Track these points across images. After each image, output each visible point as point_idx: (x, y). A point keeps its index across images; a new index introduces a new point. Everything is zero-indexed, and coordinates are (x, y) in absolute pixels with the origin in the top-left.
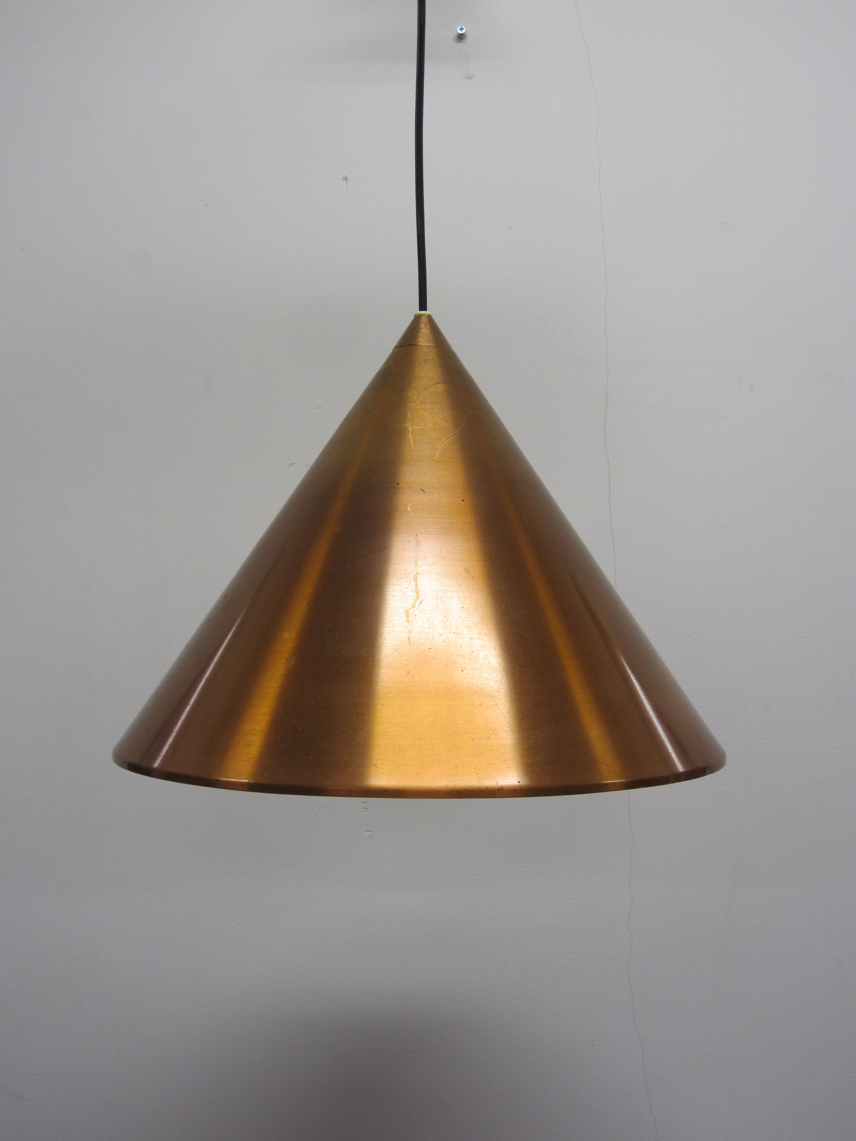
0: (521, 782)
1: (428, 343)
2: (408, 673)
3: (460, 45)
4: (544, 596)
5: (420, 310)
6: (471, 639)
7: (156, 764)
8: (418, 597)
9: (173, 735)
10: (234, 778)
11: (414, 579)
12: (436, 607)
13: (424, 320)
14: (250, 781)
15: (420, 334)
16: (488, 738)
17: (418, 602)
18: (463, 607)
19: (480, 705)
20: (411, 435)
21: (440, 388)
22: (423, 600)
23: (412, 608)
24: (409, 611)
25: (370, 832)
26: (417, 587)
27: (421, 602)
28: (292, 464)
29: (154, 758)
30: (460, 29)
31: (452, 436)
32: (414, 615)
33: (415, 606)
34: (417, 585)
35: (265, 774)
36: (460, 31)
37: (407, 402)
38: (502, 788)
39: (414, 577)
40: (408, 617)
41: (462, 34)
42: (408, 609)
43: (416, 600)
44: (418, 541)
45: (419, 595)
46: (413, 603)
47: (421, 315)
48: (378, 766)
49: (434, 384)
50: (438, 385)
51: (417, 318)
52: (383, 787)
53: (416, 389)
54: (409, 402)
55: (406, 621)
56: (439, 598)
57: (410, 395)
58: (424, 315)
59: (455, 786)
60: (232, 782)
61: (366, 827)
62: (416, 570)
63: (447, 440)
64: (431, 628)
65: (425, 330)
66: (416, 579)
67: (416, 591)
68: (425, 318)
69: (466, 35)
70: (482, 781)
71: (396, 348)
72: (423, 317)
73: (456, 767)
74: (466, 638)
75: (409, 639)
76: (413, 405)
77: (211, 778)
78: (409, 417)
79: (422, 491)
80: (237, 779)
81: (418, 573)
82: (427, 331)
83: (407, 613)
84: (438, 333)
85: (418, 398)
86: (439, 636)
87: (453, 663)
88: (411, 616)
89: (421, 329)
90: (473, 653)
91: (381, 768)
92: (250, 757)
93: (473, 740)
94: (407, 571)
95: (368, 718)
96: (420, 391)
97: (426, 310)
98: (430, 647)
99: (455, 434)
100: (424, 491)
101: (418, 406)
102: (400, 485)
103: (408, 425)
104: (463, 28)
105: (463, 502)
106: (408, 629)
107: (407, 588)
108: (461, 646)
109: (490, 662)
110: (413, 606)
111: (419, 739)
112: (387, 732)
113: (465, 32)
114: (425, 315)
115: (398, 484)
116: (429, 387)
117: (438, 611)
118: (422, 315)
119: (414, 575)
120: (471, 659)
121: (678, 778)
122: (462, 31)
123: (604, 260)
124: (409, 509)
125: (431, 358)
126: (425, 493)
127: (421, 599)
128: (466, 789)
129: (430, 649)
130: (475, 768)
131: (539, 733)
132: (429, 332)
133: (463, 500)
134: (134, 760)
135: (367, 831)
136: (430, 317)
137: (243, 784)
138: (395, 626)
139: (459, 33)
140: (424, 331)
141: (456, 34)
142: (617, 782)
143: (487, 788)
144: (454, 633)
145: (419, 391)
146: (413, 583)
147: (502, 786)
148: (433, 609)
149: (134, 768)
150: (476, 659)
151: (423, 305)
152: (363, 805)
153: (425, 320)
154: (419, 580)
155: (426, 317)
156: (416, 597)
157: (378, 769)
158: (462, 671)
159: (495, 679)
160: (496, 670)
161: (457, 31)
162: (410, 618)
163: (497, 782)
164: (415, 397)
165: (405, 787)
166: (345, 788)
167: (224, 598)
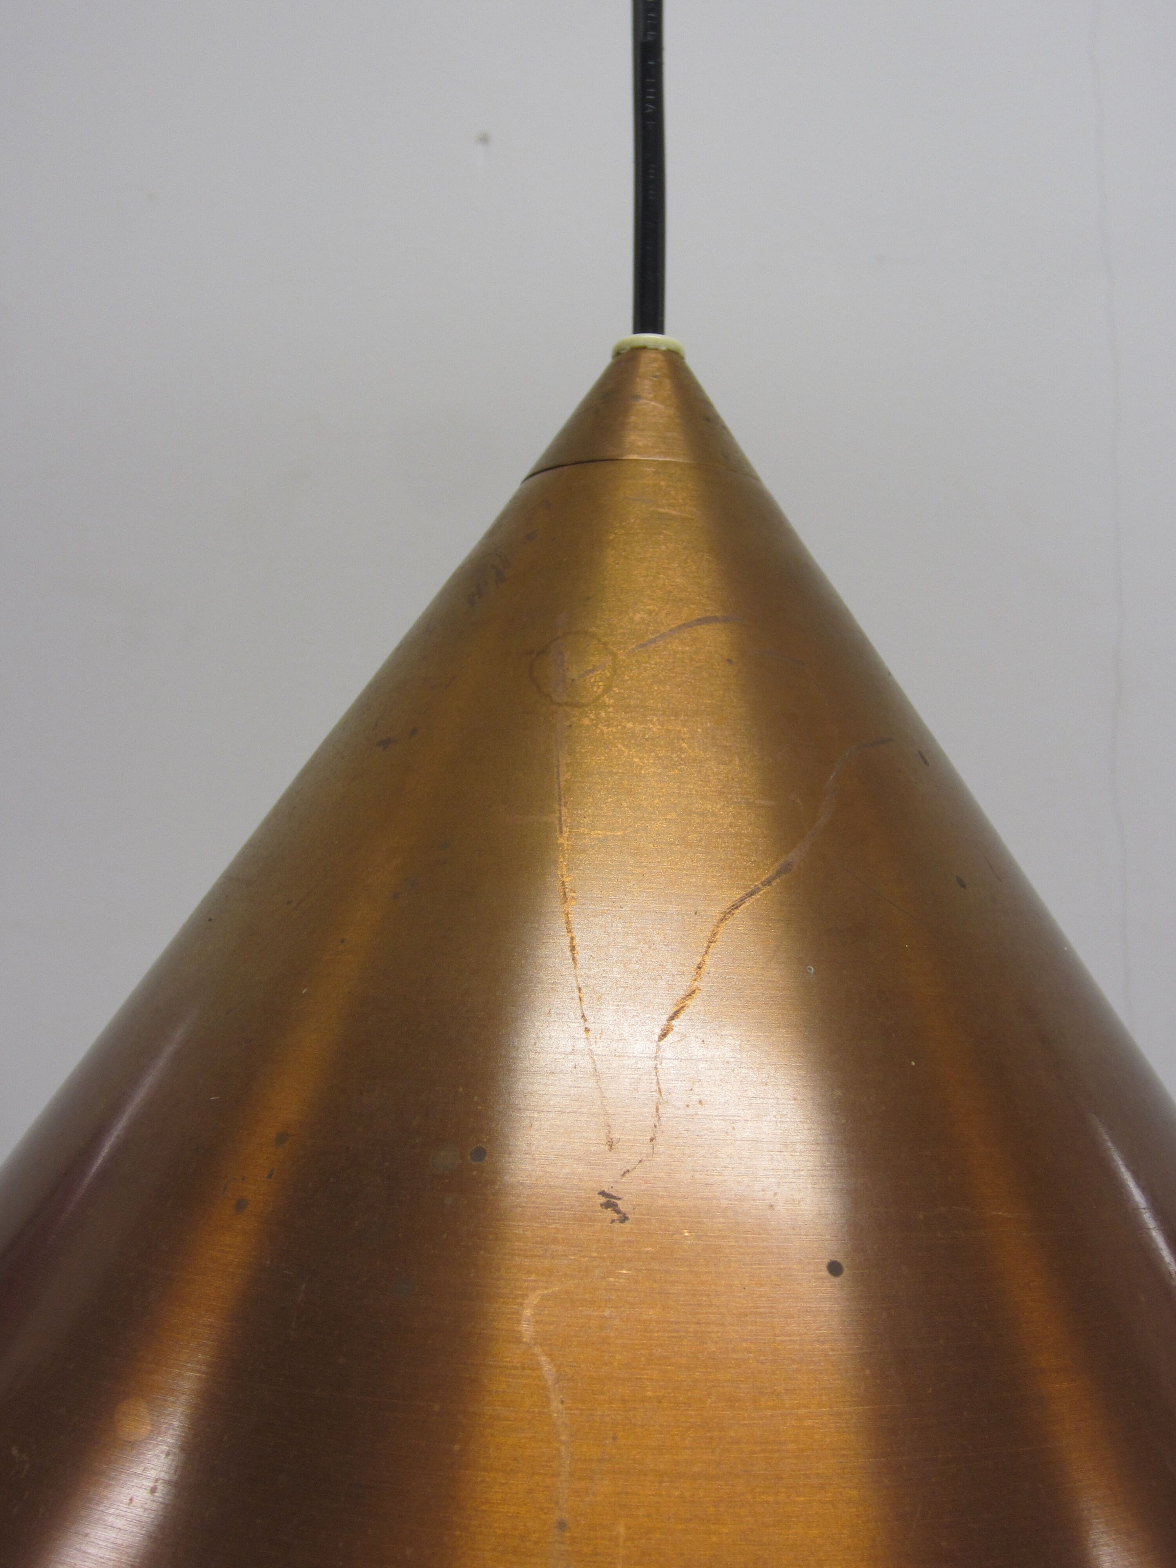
1: (665, 454)
5: (638, 331)
13: (649, 366)
15: (633, 419)
21: (714, 641)
37: (560, 705)
47: (640, 350)
49: (686, 624)
50: (706, 627)
51: (626, 360)
53: (605, 644)
54: (566, 704)
57: (574, 673)
58: (652, 349)
65: (653, 403)
68: (655, 360)
72: (646, 357)
76: (587, 722)
82: (661, 407)
84: (708, 420)
85: (607, 689)
89: (639, 402)
96: (621, 657)
97: (659, 331)
99: (785, 869)
100: (618, 1212)
101: (608, 726)
114: (655, 350)
116: (663, 636)
118: (644, 348)
125: (674, 513)
132: (671, 411)
136: (673, 360)
140: (650, 410)
145: (614, 656)
151: (648, 314)
153: (656, 365)
155: (660, 356)
164: (595, 683)
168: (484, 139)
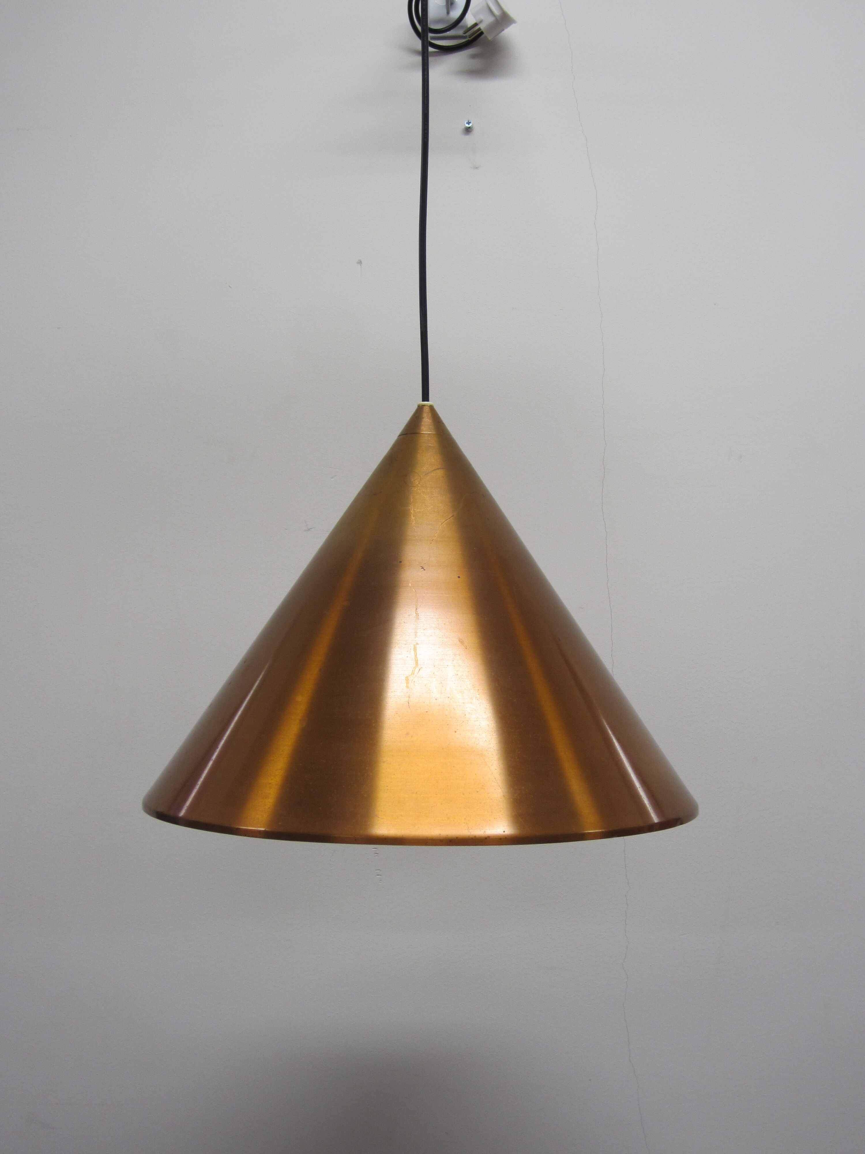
0: (506, 832)
1: (430, 431)
2: (407, 734)
3: (467, 137)
4: (533, 664)
5: (423, 401)
6: (464, 703)
7: (182, 814)
8: (417, 665)
9: (197, 787)
10: (252, 827)
11: (413, 649)
12: (433, 674)
13: (426, 410)
14: (267, 830)
15: (423, 423)
16: (478, 792)
17: (417, 670)
18: (457, 675)
19: (471, 763)
20: (413, 517)
21: (441, 473)
22: (422, 668)
23: (411, 675)
24: (409, 678)
25: (380, 876)
26: (416, 656)
27: (420, 670)
28: (309, 530)
29: (180, 808)
30: (467, 123)
31: (449, 518)
32: (413, 681)
33: (414, 673)
34: (416, 654)
35: (280, 823)
36: (467, 124)
37: (410, 486)
38: (489, 837)
39: (413, 647)
40: (407, 682)
41: (469, 128)
42: (408, 676)
43: (415, 668)
44: (417, 614)
45: (418, 663)
46: (413, 671)
47: (424, 406)
48: (379, 816)
49: (434, 470)
50: (438, 470)
51: (420, 408)
52: (383, 835)
53: (418, 474)
54: (412, 486)
55: (406, 686)
56: (436, 667)
57: (412, 480)
59: (447, 835)
60: (251, 830)
61: (377, 871)
62: (416, 641)
63: (446, 522)
64: (428, 693)
65: (427, 419)
66: (415, 649)
67: (415, 659)
69: (473, 128)
70: (470, 831)
71: (400, 436)
72: (425, 408)
73: (448, 818)
74: (459, 702)
75: (409, 703)
76: (415, 490)
77: (232, 826)
78: (412, 500)
79: (422, 568)
80: (255, 828)
81: (417, 644)
82: (429, 420)
83: (407, 679)
84: (439, 422)
85: (419, 483)
86: (435, 701)
87: (448, 725)
88: (410, 682)
89: (423, 418)
90: (465, 716)
91: (382, 819)
92: (267, 808)
93: (463, 794)
94: (408, 641)
95: (371, 774)
96: (422, 477)
97: (428, 400)
98: (427, 711)
99: (453, 516)
100: (423, 569)
101: (419, 490)
102: (402, 563)
103: (410, 508)
104: (470, 122)
105: (459, 579)
106: (408, 694)
107: (407, 657)
108: (455, 710)
109: (480, 724)
110: (413, 673)
111: (417, 793)
112: (387, 786)
113: (472, 125)
114: (427, 406)
115: (401, 562)
116: (430, 472)
117: (435, 678)
119: (413, 645)
120: (463, 722)
121: (652, 828)
122: (469, 125)
123: (602, 339)
124: (410, 584)
126: (425, 570)
127: (419, 667)
128: (457, 838)
129: (427, 712)
130: (465, 819)
131: (523, 788)
132: (431, 421)
133: (459, 577)
134: (161, 809)
135: (378, 875)
136: (432, 408)
137: (260, 832)
138: (396, 692)
139: (467, 127)
140: (427, 421)
141: (463, 127)
142: (597, 832)
143: (475, 837)
144: (449, 697)
145: (420, 476)
146: (413, 652)
147: (488, 835)
148: (430, 676)
149: (162, 816)
150: (468, 721)
151: (425, 396)
152: (374, 850)
154: (418, 650)
155: (428, 407)
156: (415, 666)
157: (379, 819)
158: (455, 732)
159: (484, 740)
160: (485, 731)
161: (465, 124)
162: (409, 684)
163: (485, 832)
164: (417, 482)
165: (403, 835)
166: (350, 836)
167: (245, 663)
168: (360, 262)
